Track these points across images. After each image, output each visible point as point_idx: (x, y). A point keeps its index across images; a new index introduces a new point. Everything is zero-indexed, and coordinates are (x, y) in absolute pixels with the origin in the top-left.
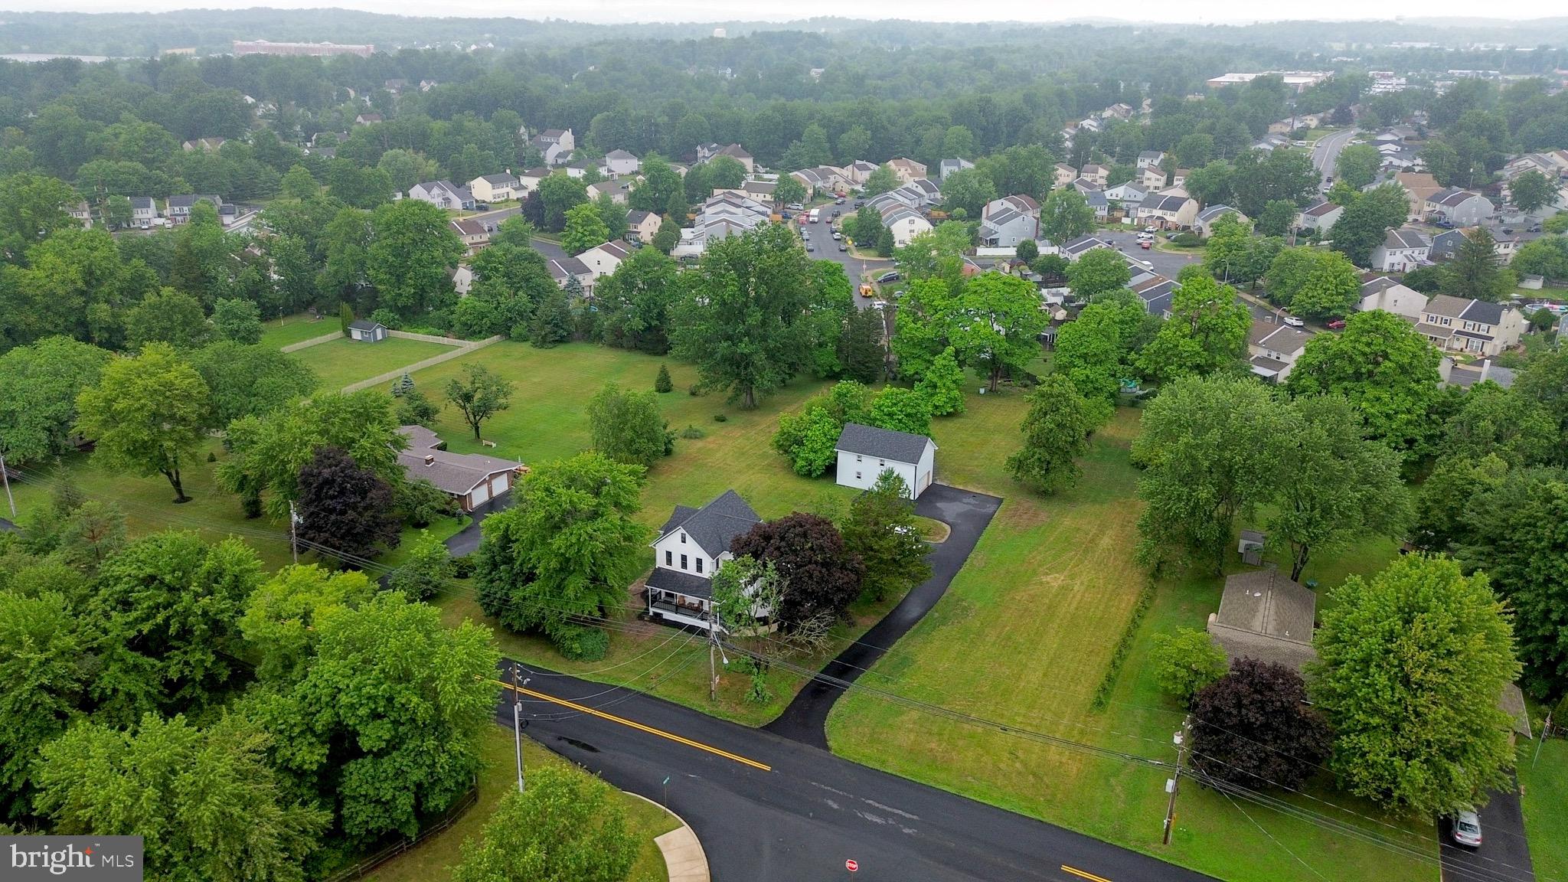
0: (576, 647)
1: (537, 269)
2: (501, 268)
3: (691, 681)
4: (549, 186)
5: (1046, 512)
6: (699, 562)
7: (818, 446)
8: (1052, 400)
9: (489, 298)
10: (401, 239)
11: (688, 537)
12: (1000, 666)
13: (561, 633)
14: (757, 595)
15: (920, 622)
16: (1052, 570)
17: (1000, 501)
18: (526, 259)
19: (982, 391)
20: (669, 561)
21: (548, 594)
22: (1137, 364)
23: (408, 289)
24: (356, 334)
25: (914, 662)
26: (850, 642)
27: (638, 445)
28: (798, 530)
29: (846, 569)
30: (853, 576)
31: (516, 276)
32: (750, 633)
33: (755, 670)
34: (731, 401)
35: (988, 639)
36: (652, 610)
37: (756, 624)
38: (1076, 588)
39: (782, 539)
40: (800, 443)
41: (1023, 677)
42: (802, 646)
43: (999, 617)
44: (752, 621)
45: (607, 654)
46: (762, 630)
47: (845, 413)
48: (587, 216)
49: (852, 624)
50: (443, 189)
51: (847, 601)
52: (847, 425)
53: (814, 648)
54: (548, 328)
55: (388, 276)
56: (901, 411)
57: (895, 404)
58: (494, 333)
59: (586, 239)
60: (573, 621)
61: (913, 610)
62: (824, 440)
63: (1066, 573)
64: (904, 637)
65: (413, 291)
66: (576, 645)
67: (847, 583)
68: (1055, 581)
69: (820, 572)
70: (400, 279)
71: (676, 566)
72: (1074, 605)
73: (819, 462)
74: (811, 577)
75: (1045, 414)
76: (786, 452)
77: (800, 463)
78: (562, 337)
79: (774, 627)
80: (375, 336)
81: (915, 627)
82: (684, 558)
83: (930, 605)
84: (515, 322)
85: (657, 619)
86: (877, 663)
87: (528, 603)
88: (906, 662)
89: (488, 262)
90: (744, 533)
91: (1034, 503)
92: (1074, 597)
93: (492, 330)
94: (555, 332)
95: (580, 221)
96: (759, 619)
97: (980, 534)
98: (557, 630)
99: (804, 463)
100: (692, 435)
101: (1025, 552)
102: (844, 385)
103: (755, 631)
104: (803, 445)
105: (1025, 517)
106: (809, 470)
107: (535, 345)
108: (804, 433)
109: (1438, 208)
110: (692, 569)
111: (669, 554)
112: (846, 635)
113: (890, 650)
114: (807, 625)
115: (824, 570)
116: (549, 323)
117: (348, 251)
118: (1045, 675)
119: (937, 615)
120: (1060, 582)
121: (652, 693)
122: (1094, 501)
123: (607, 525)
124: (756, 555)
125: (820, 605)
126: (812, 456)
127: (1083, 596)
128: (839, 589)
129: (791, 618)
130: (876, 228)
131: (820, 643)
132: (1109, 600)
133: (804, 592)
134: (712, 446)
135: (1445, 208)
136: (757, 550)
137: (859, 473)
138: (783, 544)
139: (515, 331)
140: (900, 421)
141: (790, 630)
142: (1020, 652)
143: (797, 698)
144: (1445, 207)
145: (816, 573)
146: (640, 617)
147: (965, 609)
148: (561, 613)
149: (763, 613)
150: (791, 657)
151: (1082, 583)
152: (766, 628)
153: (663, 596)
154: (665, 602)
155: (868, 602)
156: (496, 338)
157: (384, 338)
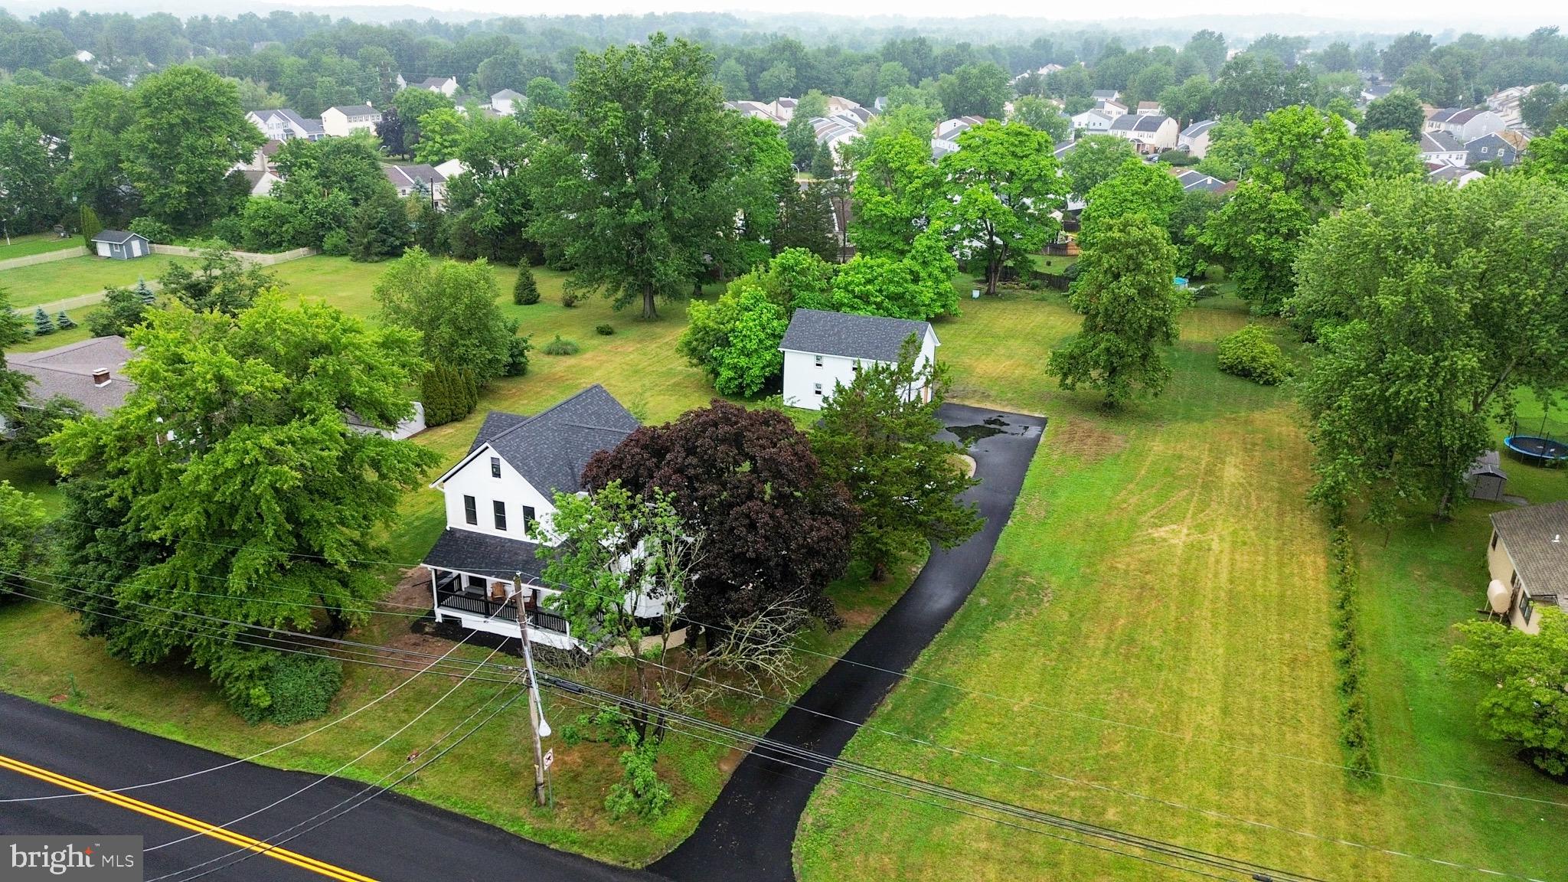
0: (259, 693)
1: (365, 165)
2: (315, 164)
3: (500, 759)
4: (407, 101)
5: (1121, 435)
6: (529, 512)
7: (752, 345)
8: (1130, 251)
9: (291, 198)
10: (166, 118)
11: (505, 466)
12: (1132, 696)
13: (225, 665)
14: (639, 569)
15: (957, 615)
16: (1161, 519)
17: (1043, 422)
18: (349, 152)
19: (976, 294)
20: (472, 517)
21: (193, 584)
22: (1200, 240)
23: (177, 188)
24: (104, 249)
25: (962, 696)
26: (831, 658)
27: (462, 350)
28: (724, 429)
29: (824, 513)
30: (837, 525)
31: (336, 174)
32: (622, 651)
33: (633, 736)
34: (620, 305)
35: (1091, 643)
36: (440, 613)
37: (635, 632)
38: (1215, 546)
39: (691, 451)
40: (724, 342)
41: (1184, 717)
42: (735, 676)
43: (1098, 602)
44: (626, 623)
45: (331, 704)
46: (649, 644)
47: (792, 298)
48: (448, 123)
49: (836, 625)
50: (283, 118)
51: (825, 578)
52: (798, 313)
53: (766, 681)
54: (372, 234)
55: (148, 170)
56: (880, 291)
57: (869, 282)
58: (299, 246)
59: (446, 151)
60: (251, 639)
61: (940, 596)
62: (763, 336)
63: (1188, 521)
64: (932, 646)
65: (184, 190)
66: (257, 691)
67: (827, 539)
68: (1176, 536)
69: (772, 516)
70: (166, 173)
71: (486, 524)
72: (1224, 576)
73: (756, 371)
74: (752, 526)
75: (1117, 277)
76: (702, 361)
77: (726, 373)
78: (394, 248)
79: (677, 638)
80: (130, 250)
81: (949, 626)
82: (499, 507)
83: (969, 582)
84: (331, 229)
85: (452, 630)
86: (889, 702)
87: (153, 605)
88: (943, 696)
89: (297, 156)
90: (611, 444)
91: (1096, 424)
92: (1217, 562)
93: (295, 242)
94: (384, 241)
95: (437, 128)
96: (641, 622)
97: (1026, 468)
98: (219, 659)
99: (731, 374)
100: (562, 350)
101: (1109, 493)
102: (789, 255)
103: (634, 646)
104: (729, 344)
105: (1090, 441)
106: (740, 386)
107: (355, 259)
108: (729, 326)
109: (1443, 127)
110: (515, 530)
111: (470, 502)
112: (821, 646)
113: (910, 674)
114: (749, 629)
115: (779, 513)
116: (374, 228)
117: (95, 139)
118: (1225, 711)
119: (984, 601)
120: (1183, 538)
121: (409, 791)
122: (1188, 418)
123: (313, 432)
124: (634, 484)
125: (769, 586)
126: (743, 362)
127: (1233, 562)
128: (812, 552)
129: (715, 618)
130: (810, 145)
131: (776, 667)
132: (1281, 565)
133: (738, 558)
134: (590, 363)
135: (1452, 128)
136: (637, 476)
137: (818, 386)
138: (692, 460)
139: (328, 243)
140: (879, 306)
141: (711, 640)
142: (1160, 668)
143: (729, 789)
144: (1452, 126)
145: (764, 518)
146: (417, 627)
147: (1033, 589)
148: (223, 625)
149: (649, 607)
150: (714, 702)
151: (1222, 539)
152: (657, 640)
153: (465, 584)
154: (469, 596)
155: (856, 583)
156: (302, 251)
157: (145, 254)
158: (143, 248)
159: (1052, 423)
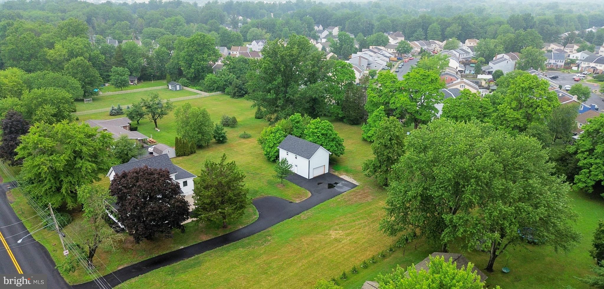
2: (232, 64)
5: (374, 196)
7: (272, 145)
9: (220, 75)
10: (191, 49)
15: (232, 243)
16: (340, 228)
17: (354, 187)
18: (243, 61)
23: (192, 70)
24: (170, 87)
25: (200, 266)
26: (181, 247)
31: (237, 68)
35: (257, 261)
38: (344, 241)
43: (279, 249)
47: (292, 130)
52: (288, 136)
55: (185, 64)
63: (348, 231)
64: (212, 251)
70: (189, 65)
72: (330, 252)
78: (242, 94)
80: (176, 88)
84: (228, 86)
86: (179, 263)
92: (336, 246)
93: (218, 89)
94: (240, 92)
97: (323, 202)
101: (338, 216)
102: (294, 116)
105: (359, 197)
112: (184, 243)
119: (246, 241)
120: (337, 236)
139: (226, 91)
140: (318, 137)
147: (266, 241)
151: (351, 239)
156: (219, 92)
157: (180, 90)
158: (180, 88)
159: (357, 188)
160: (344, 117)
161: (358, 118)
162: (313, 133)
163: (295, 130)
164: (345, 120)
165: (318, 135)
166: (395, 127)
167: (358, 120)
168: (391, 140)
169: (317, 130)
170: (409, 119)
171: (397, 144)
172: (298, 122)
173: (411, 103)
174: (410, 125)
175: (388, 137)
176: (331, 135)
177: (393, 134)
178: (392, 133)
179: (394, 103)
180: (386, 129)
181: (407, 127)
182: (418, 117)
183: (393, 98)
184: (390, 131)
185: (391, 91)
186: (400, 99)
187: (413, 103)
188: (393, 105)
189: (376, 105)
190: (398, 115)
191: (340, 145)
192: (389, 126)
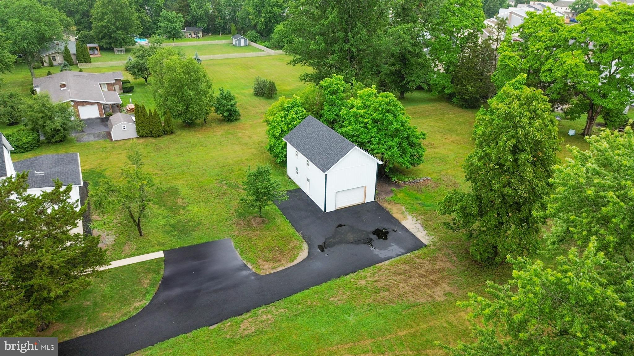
24: (233, 42)
52: (307, 118)
80: (239, 43)
157: (246, 46)
158: (245, 43)
159: (420, 251)
160: (454, 93)
161: (478, 96)
162: (356, 116)
163: (326, 107)
164: (454, 100)
165: (366, 120)
166: (535, 115)
167: (477, 100)
168: (515, 150)
169: (365, 111)
170: (577, 104)
171: (533, 163)
172: (334, 93)
173: (588, 72)
174: (579, 117)
175: (509, 143)
176: (391, 124)
177: (526, 136)
178: (521, 132)
179: (550, 70)
180: (505, 118)
181: (571, 119)
182: (597, 101)
183: (551, 61)
184: (516, 126)
185: (547, 48)
186: (565, 62)
187: (592, 72)
188: (547, 74)
189: (512, 73)
190: (555, 94)
191: (412, 145)
192: (515, 113)
